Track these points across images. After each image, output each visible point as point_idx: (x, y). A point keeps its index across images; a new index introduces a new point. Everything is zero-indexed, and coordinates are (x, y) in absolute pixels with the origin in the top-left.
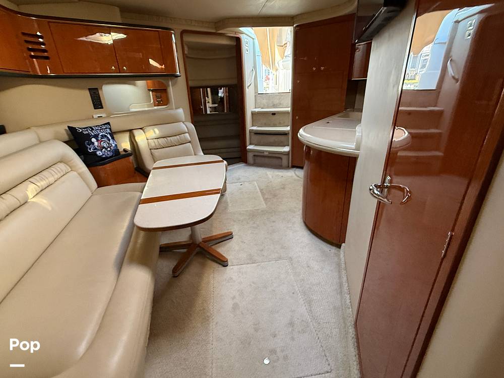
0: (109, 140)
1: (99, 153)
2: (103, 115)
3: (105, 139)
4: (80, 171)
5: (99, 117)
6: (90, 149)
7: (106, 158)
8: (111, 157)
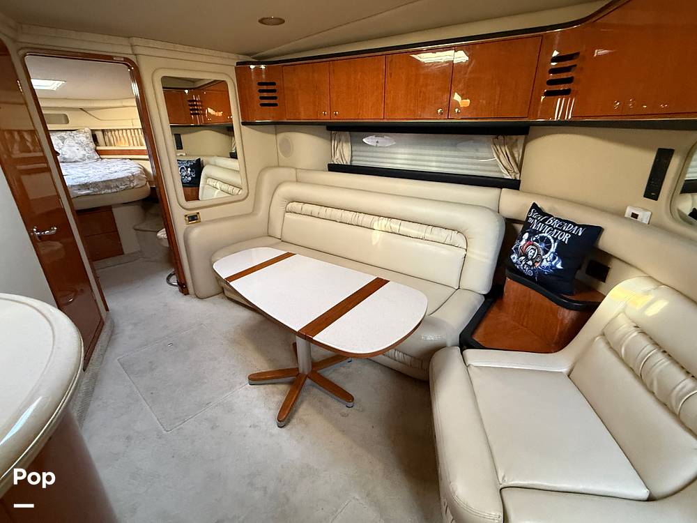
0: (546, 252)
3: (542, 246)
5: (632, 215)
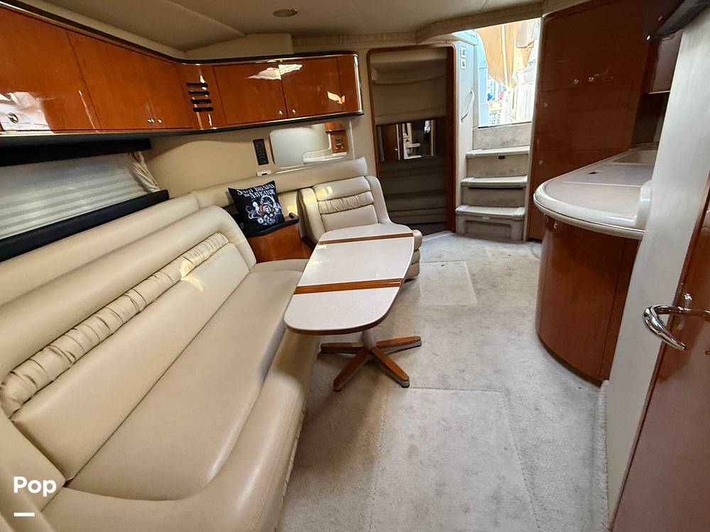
0: (272, 204)
1: (260, 220)
2: (269, 172)
3: (268, 203)
4: (238, 243)
5: (263, 174)
6: (251, 216)
7: (269, 226)
8: (273, 225)
